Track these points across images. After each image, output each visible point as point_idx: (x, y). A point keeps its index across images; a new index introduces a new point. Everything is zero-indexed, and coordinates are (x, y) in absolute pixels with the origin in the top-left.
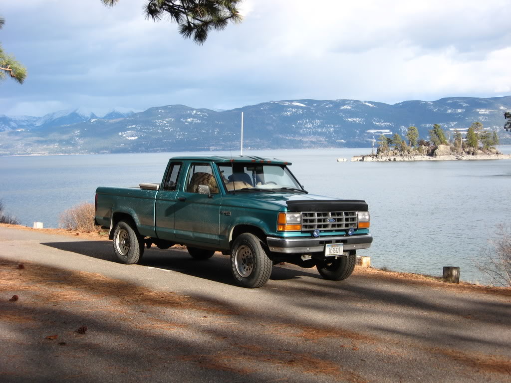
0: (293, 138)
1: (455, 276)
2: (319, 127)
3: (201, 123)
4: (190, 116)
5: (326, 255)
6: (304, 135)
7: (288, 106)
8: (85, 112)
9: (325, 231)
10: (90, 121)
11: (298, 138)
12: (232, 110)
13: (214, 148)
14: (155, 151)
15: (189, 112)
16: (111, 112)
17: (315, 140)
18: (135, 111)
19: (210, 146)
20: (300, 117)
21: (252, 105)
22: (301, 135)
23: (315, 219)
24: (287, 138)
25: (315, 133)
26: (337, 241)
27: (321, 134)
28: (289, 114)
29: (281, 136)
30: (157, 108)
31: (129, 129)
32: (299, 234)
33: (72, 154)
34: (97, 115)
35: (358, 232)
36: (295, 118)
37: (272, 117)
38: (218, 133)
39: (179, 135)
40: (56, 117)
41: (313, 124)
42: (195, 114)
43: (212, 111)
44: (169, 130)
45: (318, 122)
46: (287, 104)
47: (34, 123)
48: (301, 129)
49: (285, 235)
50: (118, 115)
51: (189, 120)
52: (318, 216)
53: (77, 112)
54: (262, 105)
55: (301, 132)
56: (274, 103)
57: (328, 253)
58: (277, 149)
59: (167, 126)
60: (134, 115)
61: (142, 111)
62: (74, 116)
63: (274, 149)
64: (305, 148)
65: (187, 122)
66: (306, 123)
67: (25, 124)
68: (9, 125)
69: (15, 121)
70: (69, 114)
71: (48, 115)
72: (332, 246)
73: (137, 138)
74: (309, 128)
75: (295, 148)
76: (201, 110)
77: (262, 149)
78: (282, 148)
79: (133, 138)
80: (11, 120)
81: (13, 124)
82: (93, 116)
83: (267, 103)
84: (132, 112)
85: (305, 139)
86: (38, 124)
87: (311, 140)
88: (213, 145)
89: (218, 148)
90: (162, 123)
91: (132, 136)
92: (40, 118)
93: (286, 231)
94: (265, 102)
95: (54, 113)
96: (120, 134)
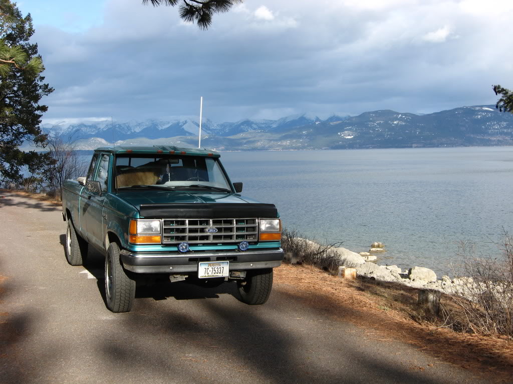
0: (482, 137)
1: (433, 302)
2: (505, 128)
3: (405, 125)
4: (396, 119)
5: (199, 277)
6: (493, 135)
7: (479, 111)
8: (311, 116)
9: (204, 245)
10: (315, 123)
11: (486, 138)
12: (432, 114)
13: (415, 145)
14: (368, 148)
15: (395, 116)
16: (332, 116)
17: (502, 139)
18: (352, 115)
19: (412, 144)
20: (489, 119)
21: (448, 109)
22: (489, 135)
23: (186, 228)
24: (478, 137)
25: (502, 133)
26: (219, 259)
27: (506, 134)
28: (479, 117)
29: (472, 136)
30: (369, 113)
31: (347, 130)
32: (159, 248)
33: (301, 150)
34: (320, 118)
35: (258, 246)
36: (484, 120)
37: (465, 120)
38: (419, 133)
39: (387, 135)
40: (288, 120)
41: (500, 125)
42: (401, 117)
43: (414, 115)
44: (379, 130)
45: (505, 124)
46: (477, 109)
47: (271, 125)
48: (490, 129)
49: (138, 249)
50: (338, 119)
51: (395, 122)
52: (189, 224)
53: (305, 116)
54: (456, 109)
55: (489, 132)
56: (467, 108)
57: (202, 274)
58: (469, 146)
59: (377, 128)
60: (350, 118)
61: (357, 115)
62: (302, 119)
63: (466, 146)
64: (493, 145)
65: (394, 124)
66: (494, 125)
67: (263, 126)
68: (251, 127)
69: (256, 124)
70: (298, 117)
71: (282, 119)
72: (210, 265)
73: (352, 137)
74: (496, 129)
75: (484, 145)
76: (405, 114)
77: (456, 146)
78: (473, 145)
79: (349, 137)
80: (252, 123)
81: (255, 126)
82: (318, 119)
83: (460, 109)
84: (349, 116)
85: (493, 139)
86: (274, 126)
87: (498, 138)
88: (414, 143)
89: (419, 146)
90: (374, 124)
91: (349, 135)
92: (275, 121)
93: (138, 244)
94: (459, 107)
95: (286, 118)
96: (339, 134)
